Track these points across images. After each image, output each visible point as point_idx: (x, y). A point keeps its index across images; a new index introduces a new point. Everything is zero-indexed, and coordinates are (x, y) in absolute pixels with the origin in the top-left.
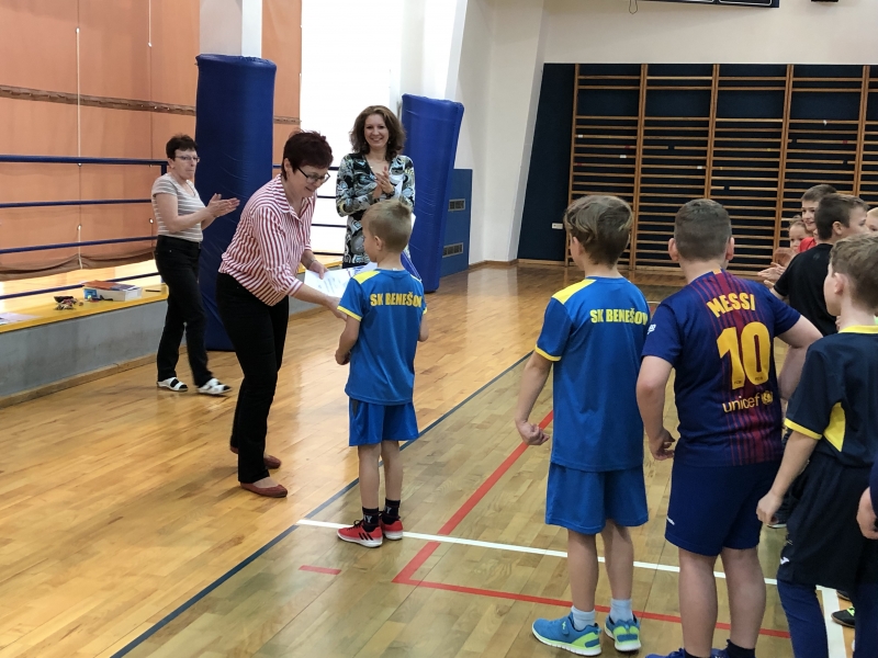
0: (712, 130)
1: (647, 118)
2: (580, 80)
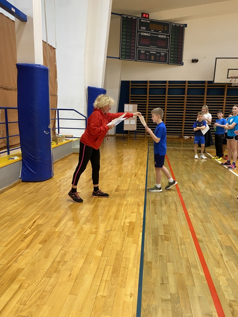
0: (166, 98)
1: (149, 95)
2: (131, 85)
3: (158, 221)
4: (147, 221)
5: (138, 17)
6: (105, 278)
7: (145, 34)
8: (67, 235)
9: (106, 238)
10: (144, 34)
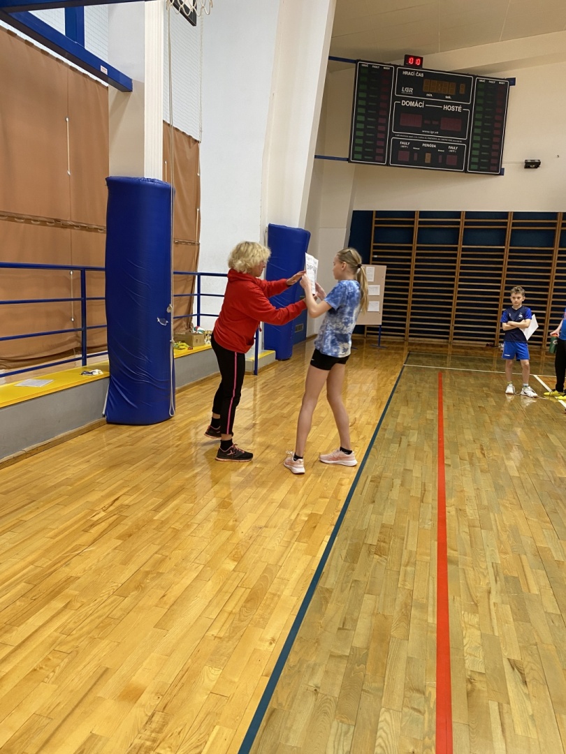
2: (376, 221)
3: (374, 517)
4: (347, 515)
5: (396, 66)
6: (229, 608)
7: (412, 104)
8: (174, 528)
9: (253, 539)
10: (408, 103)
